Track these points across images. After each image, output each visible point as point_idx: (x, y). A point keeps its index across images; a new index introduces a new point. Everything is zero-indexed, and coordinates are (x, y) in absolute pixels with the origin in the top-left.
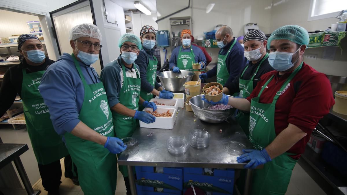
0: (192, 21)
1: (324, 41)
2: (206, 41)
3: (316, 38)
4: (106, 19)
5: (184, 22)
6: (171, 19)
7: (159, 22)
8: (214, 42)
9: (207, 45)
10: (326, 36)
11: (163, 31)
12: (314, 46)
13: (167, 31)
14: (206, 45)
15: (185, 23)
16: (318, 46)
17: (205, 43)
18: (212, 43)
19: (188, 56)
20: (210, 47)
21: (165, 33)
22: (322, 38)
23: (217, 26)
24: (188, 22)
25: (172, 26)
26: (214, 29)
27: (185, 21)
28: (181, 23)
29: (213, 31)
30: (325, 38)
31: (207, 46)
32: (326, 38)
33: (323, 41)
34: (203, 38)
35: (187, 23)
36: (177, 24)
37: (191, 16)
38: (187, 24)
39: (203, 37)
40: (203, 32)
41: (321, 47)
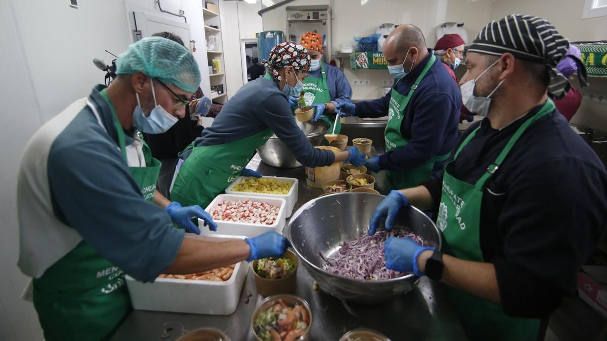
0: (331, 13)
2: (358, 55)
4: (157, 4)
5: (316, 15)
6: (288, 9)
7: (264, 14)
8: (376, 58)
9: (361, 64)
11: (272, 32)
13: (280, 33)
14: (358, 62)
15: (318, 18)
17: (356, 59)
18: (370, 59)
19: (316, 86)
20: (367, 67)
21: (275, 37)
23: (383, 26)
24: (323, 15)
25: (290, 22)
26: (376, 32)
27: (318, 13)
28: (309, 17)
29: (374, 36)
31: (360, 66)
34: (353, 50)
35: (321, 18)
36: (301, 19)
37: (330, 6)
38: (321, 21)
39: (353, 46)
40: (354, 37)
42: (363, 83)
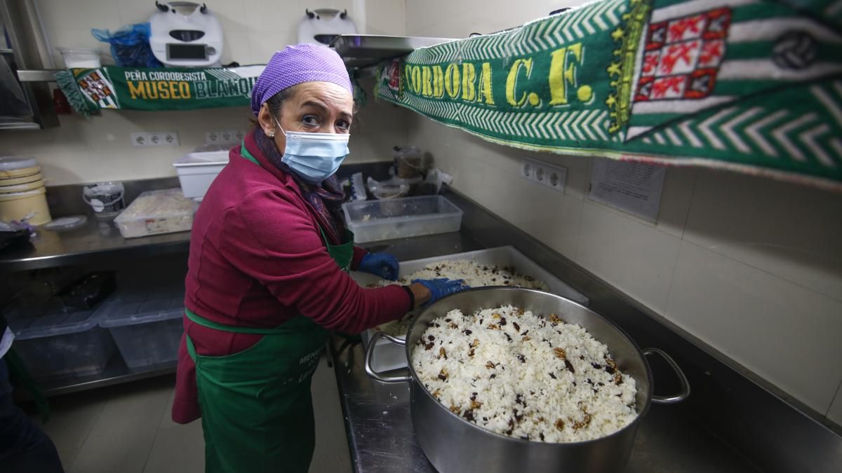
1: (639, 98)
2: (82, 74)
3: (558, 58)
8: (136, 84)
9: (95, 96)
10: (664, 25)
12: (550, 142)
14: (87, 94)
16: (577, 144)
17: (79, 84)
20: (112, 105)
22: (618, 60)
30: (648, 62)
32: (670, 62)
33: (629, 90)
41: (616, 156)
42: (160, 142)
